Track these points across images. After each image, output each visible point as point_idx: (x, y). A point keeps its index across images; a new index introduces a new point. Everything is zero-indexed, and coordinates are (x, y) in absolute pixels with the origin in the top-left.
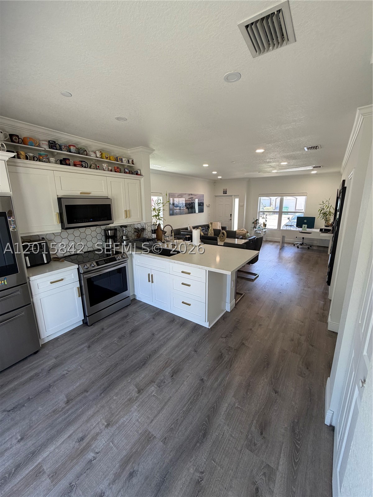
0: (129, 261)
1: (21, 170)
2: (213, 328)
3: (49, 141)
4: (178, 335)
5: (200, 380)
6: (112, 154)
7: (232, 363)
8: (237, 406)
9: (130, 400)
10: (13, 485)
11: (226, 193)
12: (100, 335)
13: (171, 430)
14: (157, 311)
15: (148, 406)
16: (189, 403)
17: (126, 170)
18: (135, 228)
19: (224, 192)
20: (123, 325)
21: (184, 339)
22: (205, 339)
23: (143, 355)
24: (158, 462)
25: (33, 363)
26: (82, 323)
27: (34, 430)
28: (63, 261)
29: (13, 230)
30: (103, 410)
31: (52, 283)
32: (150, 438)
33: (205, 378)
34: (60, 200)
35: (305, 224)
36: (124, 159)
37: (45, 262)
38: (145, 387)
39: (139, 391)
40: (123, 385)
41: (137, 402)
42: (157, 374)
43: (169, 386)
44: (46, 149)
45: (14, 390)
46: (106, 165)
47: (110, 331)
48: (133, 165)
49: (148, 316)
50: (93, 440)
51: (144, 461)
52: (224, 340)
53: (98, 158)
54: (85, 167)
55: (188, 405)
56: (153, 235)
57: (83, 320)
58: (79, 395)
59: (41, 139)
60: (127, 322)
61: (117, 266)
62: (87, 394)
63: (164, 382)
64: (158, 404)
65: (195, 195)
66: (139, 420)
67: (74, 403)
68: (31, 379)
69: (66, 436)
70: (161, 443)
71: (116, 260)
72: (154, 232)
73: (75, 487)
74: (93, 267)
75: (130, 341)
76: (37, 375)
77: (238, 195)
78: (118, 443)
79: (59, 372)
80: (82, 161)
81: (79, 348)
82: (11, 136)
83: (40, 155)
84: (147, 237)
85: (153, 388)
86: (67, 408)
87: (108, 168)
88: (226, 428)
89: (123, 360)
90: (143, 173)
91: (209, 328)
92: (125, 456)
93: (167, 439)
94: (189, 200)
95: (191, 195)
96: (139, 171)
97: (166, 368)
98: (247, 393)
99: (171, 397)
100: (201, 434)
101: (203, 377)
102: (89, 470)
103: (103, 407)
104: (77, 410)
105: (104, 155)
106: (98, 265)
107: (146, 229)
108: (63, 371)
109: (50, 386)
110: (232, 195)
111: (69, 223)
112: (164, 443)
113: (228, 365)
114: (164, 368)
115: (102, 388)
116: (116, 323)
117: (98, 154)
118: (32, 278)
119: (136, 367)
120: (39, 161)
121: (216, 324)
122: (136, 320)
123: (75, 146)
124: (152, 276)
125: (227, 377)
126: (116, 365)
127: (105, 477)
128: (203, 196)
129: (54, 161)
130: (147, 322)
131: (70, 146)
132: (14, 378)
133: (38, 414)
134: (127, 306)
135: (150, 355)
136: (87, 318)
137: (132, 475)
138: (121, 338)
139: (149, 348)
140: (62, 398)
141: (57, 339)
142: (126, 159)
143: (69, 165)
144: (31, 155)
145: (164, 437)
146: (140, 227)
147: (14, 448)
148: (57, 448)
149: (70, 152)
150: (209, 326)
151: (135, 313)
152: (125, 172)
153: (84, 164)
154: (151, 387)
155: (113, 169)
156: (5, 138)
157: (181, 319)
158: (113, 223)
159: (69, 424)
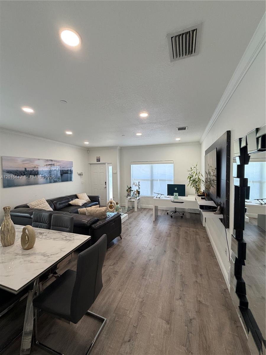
11: (99, 161)
19: (97, 159)
35: (176, 192)
65: (58, 162)
95: (50, 161)
110: (105, 163)
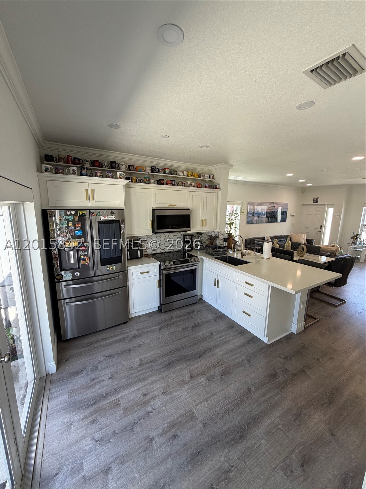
0: (200, 264)
1: (132, 190)
2: (273, 345)
3: (152, 167)
4: (235, 341)
5: (247, 389)
6: (197, 171)
7: (286, 386)
8: (281, 428)
9: (183, 381)
10: (103, 404)
11: (317, 202)
12: (169, 322)
13: (212, 419)
14: (219, 314)
15: (196, 392)
16: (232, 404)
17: (207, 185)
18: (209, 236)
19: (314, 200)
20: (188, 319)
21: (240, 347)
22: (261, 353)
23: (200, 349)
24: (196, 439)
25: (123, 329)
26: (157, 309)
27: (118, 375)
28: (150, 258)
29: (123, 232)
30: (163, 380)
31: (141, 273)
32: (193, 417)
33: (252, 389)
34: (153, 210)
36: (206, 175)
37: (139, 257)
38: (196, 376)
39: (191, 377)
40: (180, 368)
41: (188, 385)
42: (208, 369)
43: (217, 383)
44: (149, 173)
45: (111, 344)
46: (190, 182)
47: (176, 322)
48: (213, 180)
49: (210, 316)
50: (152, 399)
51: (186, 432)
52: (282, 360)
53: (184, 176)
54: (174, 185)
55: (231, 406)
56: (225, 243)
57: (159, 307)
58: (148, 363)
59: (147, 165)
60: (192, 317)
61: (189, 267)
62: (154, 364)
63: (213, 378)
64: (205, 394)
65: (277, 204)
66: (188, 400)
67: (144, 367)
68: (120, 340)
69: (136, 388)
70: (201, 426)
71: (189, 263)
72: (226, 240)
73: (137, 425)
74: (171, 265)
75: (191, 334)
76: (124, 338)
77: (334, 205)
78: (168, 409)
79: (138, 341)
80: (172, 180)
81: (154, 328)
82: (129, 166)
83: (145, 178)
84: (219, 245)
85: (203, 379)
86: (139, 369)
87: (192, 184)
88: (263, 441)
89: (183, 348)
90: (221, 187)
91: (268, 344)
92: (172, 421)
93: (207, 424)
94: (270, 209)
95: (273, 204)
96: (218, 185)
97: (217, 367)
98: (295, 420)
99: (217, 393)
100: (238, 435)
101: (250, 388)
102: (147, 418)
103: (163, 378)
104: (145, 373)
105: (190, 174)
106: (175, 264)
107: (219, 237)
108: (140, 342)
109: (131, 349)
110: (325, 204)
111: (158, 229)
112: (204, 426)
113: (280, 386)
114: (216, 366)
115: (164, 364)
116: (182, 316)
117: (185, 173)
118: (130, 268)
119: (193, 357)
120: (144, 183)
121: (277, 342)
122: (199, 318)
123: (168, 169)
124: (218, 281)
125: (276, 396)
126: (177, 350)
127: (156, 429)
128: (287, 204)
129: (153, 182)
130: (208, 322)
131: (165, 169)
132: (111, 336)
133: (122, 366)
134: (194, 304)
135: (205, 351)
136: (162, 306)
137: (175, 437)
138: (185, 329)
139: (206, 345)
140: (137, 361)
141: (139, 317)
142: (208, 175)
143: (163, 184)
144: (139, 178)
145: (204, 422)
146: (213, 235)
147: (106, 381)
148: (130, 393)
149: (165, 173)
150: (268, 342)
151: (200, 311)
152: (206, 187)
153: (173, 183)
154: (202, 378)
155: (196, 186)
156: (126, 168)
157: (240, 327)
158: (190, 230)
159: (139, 381)
